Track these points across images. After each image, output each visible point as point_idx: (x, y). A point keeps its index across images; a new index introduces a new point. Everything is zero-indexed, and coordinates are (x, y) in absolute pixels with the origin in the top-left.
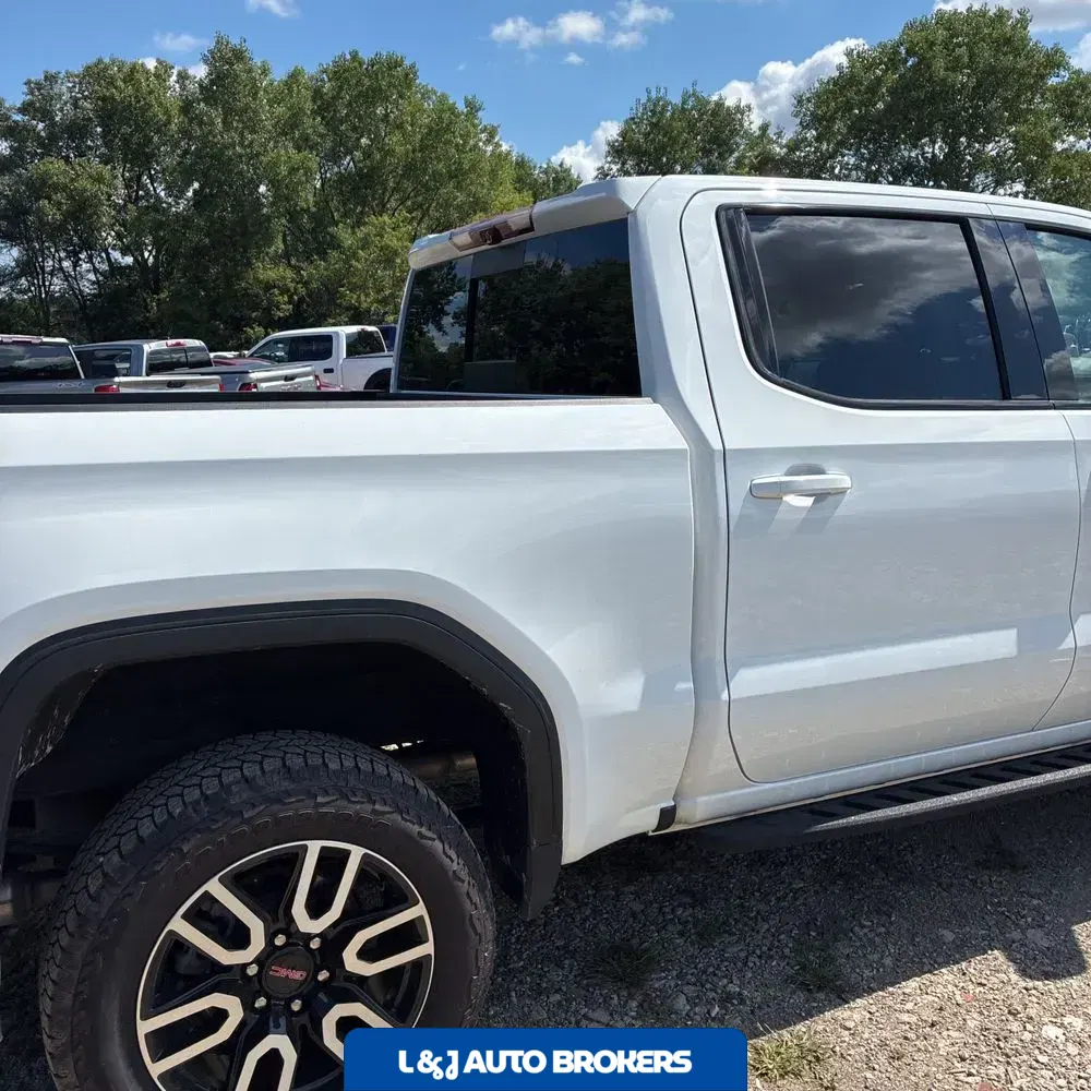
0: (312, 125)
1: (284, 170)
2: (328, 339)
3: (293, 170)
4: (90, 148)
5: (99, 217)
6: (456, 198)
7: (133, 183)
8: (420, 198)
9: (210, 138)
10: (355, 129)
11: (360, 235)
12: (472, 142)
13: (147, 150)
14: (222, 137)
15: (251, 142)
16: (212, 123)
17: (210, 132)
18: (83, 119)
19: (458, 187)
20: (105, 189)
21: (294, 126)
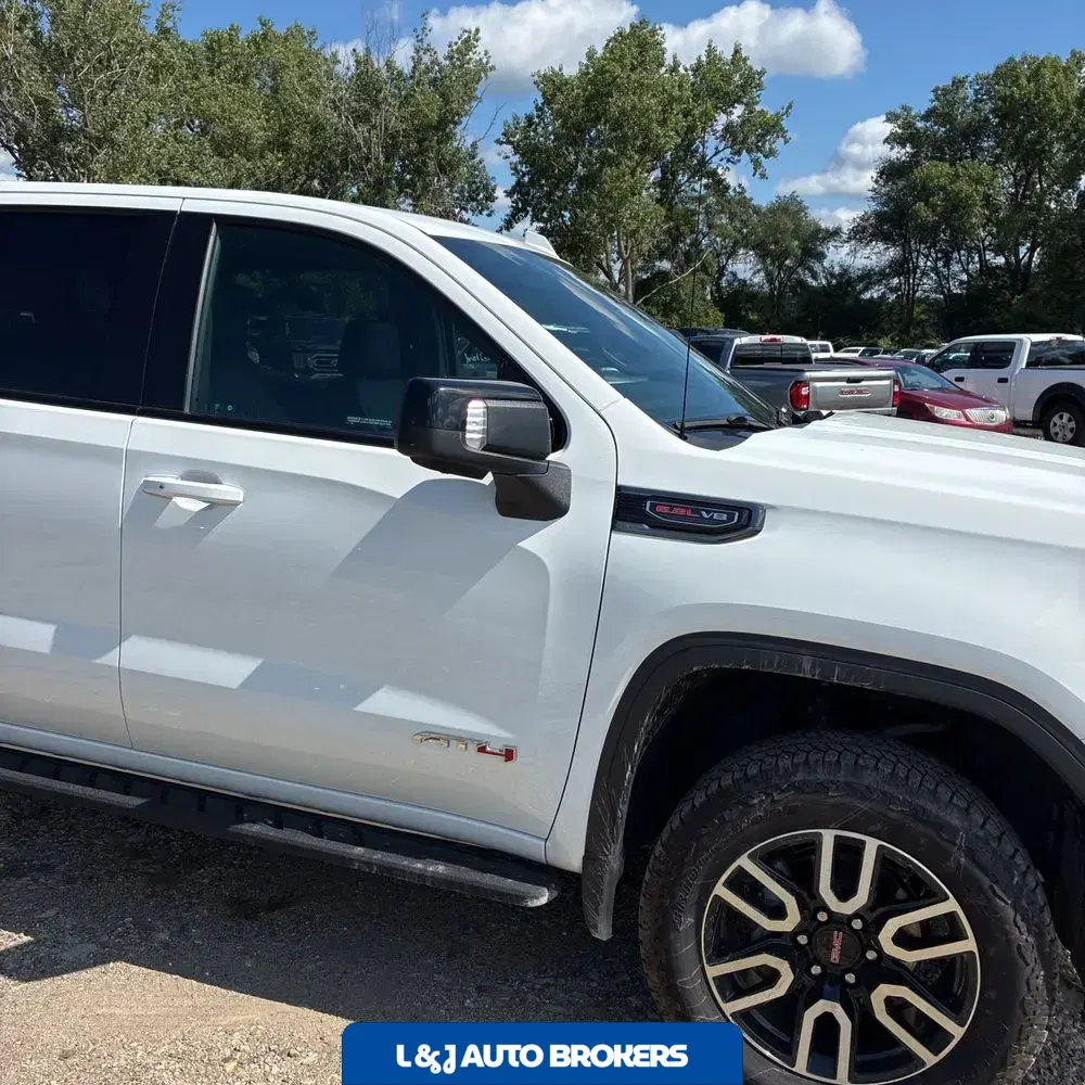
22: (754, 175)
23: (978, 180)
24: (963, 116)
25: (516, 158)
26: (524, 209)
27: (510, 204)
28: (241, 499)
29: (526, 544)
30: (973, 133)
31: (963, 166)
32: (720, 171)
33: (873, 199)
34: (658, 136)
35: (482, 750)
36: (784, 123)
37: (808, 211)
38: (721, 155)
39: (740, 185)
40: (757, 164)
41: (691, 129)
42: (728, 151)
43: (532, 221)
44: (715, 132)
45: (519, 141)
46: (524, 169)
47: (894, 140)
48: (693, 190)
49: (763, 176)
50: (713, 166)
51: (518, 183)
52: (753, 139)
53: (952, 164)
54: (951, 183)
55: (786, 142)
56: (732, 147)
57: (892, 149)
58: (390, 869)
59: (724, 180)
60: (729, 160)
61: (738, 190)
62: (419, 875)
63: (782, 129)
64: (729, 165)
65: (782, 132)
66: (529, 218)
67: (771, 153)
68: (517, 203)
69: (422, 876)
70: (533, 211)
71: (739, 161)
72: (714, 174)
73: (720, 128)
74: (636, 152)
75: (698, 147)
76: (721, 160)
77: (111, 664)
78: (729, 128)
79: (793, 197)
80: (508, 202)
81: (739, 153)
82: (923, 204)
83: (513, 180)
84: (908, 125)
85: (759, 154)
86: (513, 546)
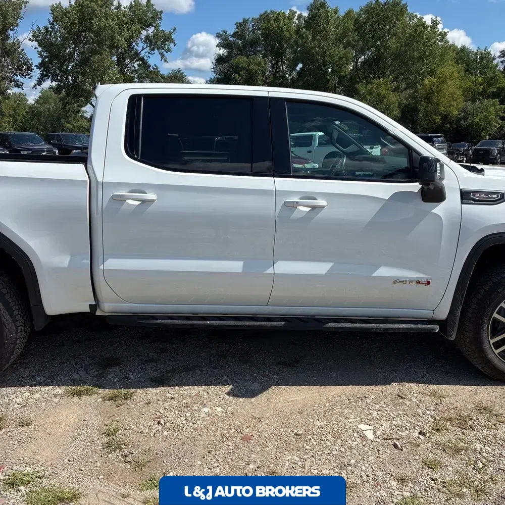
0: (353, 36)
1: (336, 58)
2: (311, 137)
3: (341, 58)
4: (258, 51)
5: (257, 81)
6: (421, 69)
7: (275, 66)
8: (403, 70)
9: (306, 45)
10: (373, 37)
11: (368, 88)
12: (432, 41)
13: (281, 51)
14: (311, 44)
15: (324, 46)
16: (307, 38)
17: (306, 42)
18: (256, 39)
19: (423, 63)
20: (261, 69)
21: (344, 37)
22: (161, 60)
23: (259, 65)
24: (249, 36)
25: (40, 49)
26: (47, 76)
27: (39, 72)
28: (326, 205)
29: (435, 211)
30: (253, 43)
31: (252, 58)
32: (145, 58)
33: (214, 72)
34: (118, 40)
35: (419, 282)
36: (173, 37)
37: (187, 77)
38: (145, 50)
39: (155, 65)
40: (162, 55)
41: (131, 37)
42: (148, 48)
43: (52, 81)
44: (141, 39)
45: (41, 40)
46: (45, 55)
47: (221, 46)
48: (133, 66)
49: (166, 61)
50: (142, 55)
51: (42, 61)
52: (159, 43)
53: (248, 57)
54: (248, 66)
55: (175, 45)
56: (150, 47)
57: (220, 49)
58: (387, 329)
59: (148, 62)
60: (149, 53)
61: (154, 67)
62: (398, 329)
63: (172, 39)
64: (150, 55)
65: (173, 41)
66: (50, 79)
67: (168, 50)
68: (43, 72)
69: (399, 329)
70: (52, 76)
71: (154, 53)
72: (142, 59)
73: (143, 37)
74: (108, 48)
75: (134, 46)
76: (146, 53)
77: (271, 272)
78: (147, 37)
79: (179, 71)
80: (38, 71)
81: (153, 50)
82: (237, 75)
83: (40, 60)
84: (226, 39)
85: (163, 51)
86: (429, 212)
